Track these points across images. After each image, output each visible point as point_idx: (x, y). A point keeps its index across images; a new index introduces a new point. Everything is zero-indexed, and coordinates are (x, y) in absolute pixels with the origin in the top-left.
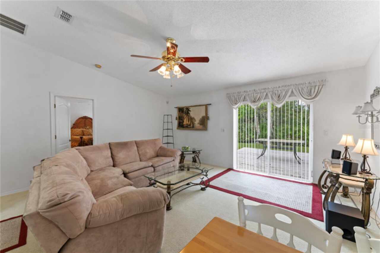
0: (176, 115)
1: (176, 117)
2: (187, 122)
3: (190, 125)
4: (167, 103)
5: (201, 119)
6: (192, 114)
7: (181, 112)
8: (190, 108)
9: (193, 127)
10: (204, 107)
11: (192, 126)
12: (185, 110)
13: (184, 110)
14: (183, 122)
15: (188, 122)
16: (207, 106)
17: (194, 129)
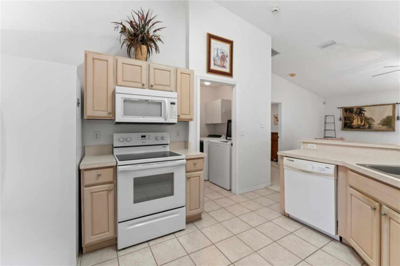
0: (341, 116)
1: (340, 118)
2: (359, 123)
3: (364, 125)
4: (324, 103)
5: (384, 119)
6: (367, 114)
7: (349, 112)
8: (364, 107)
9: (370, 127)
10: (392, 106)
11: (367, 126)
12: (355, 110)
13: (353, 111)
14: (352, 122)
15: (361, 122)
16: (394, 105)
17: (371, 129)
